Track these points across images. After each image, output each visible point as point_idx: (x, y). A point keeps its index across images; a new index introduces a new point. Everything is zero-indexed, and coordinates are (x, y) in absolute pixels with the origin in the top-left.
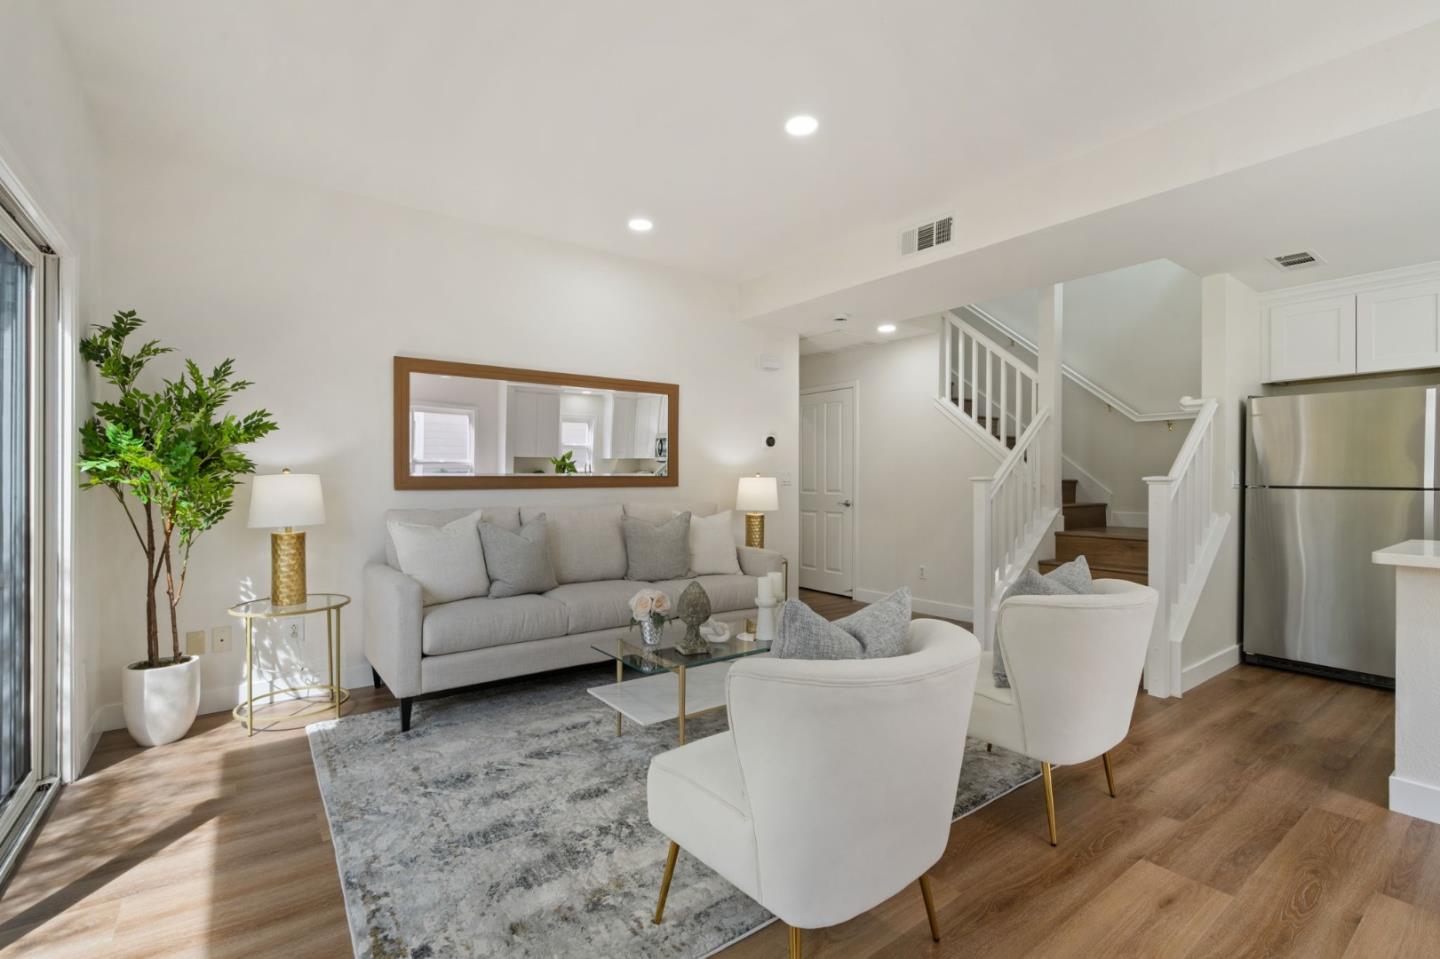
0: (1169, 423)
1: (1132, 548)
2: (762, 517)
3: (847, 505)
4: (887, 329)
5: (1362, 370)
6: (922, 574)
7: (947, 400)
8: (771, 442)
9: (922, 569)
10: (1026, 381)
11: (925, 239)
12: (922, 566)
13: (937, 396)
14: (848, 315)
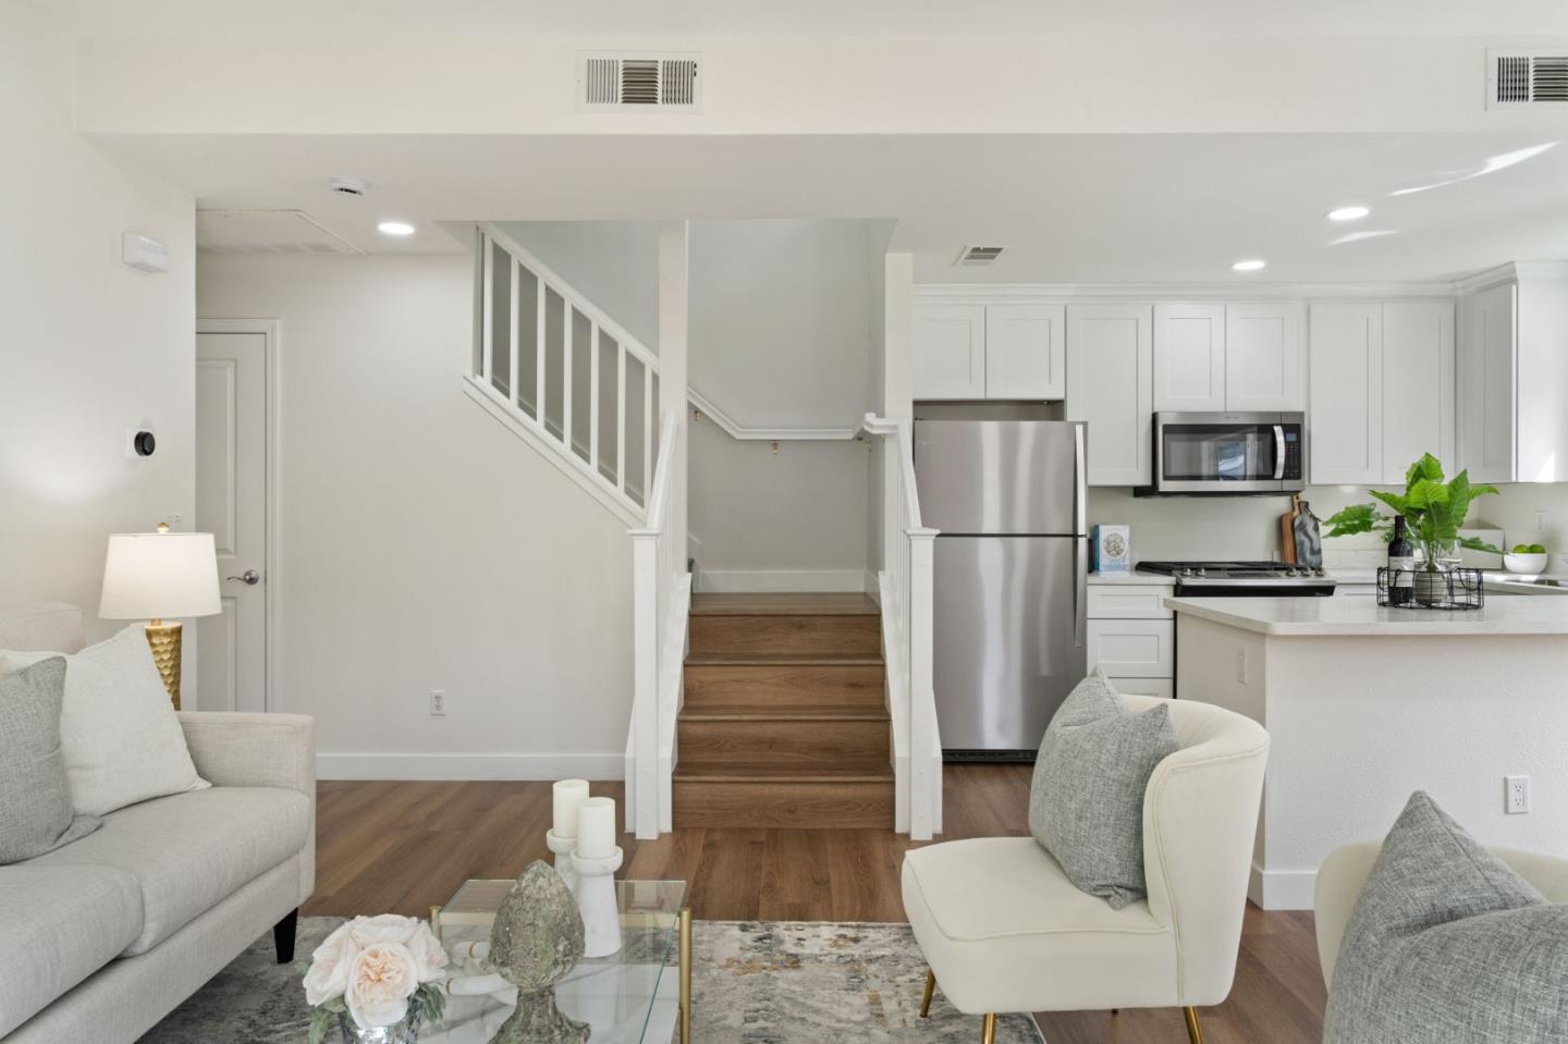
0: (775, 444)
1: (801, 627)
2: (178, 631)
3: (252, 581)
4: (396, 229)
5: (992, 395)
6: (438, 707)
7: (485, 381)
8: (144, 444)
9: (438, 698)
10: (635, 365)
11: (640, 85)
12: (436, 692)
13: (469, 372)
14: (368, 186)
